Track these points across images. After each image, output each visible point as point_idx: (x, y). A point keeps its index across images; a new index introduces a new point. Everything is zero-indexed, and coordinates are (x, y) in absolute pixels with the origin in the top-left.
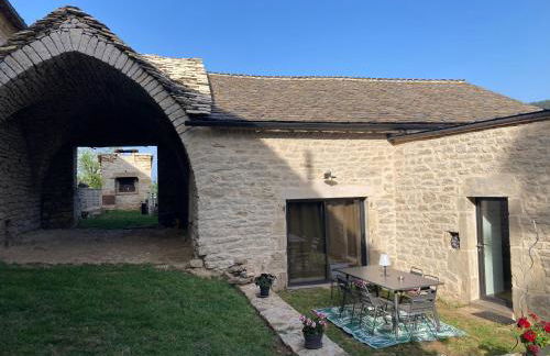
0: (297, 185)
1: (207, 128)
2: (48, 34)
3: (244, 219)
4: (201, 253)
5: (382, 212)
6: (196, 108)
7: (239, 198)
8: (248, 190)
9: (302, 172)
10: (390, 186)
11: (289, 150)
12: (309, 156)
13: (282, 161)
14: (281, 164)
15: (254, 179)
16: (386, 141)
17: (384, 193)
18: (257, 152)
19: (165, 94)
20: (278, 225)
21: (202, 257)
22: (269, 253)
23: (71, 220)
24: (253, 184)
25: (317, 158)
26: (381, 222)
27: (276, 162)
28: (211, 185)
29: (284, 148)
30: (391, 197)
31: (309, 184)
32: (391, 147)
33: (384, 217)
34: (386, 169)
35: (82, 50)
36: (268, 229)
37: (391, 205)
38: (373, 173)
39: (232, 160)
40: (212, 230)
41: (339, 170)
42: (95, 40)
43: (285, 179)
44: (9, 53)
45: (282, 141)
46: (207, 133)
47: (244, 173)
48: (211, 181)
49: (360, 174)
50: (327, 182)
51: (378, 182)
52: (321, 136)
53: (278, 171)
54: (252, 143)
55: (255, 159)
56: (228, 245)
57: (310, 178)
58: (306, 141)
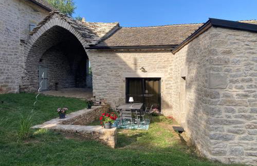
0: (130, 72)
1: (96, 50)
2: (49, 20)
3: (109, 84)
4: (94, 95)
5: (167, 84)
6: (91, 43)
7: (106, 76)
8: (110, 73)
9: (132, 66)
10: (171, 73)
11: (127, 58)
12: (135, 60)
13: (124, 62)
14: (124, 64)
15: (112, 69)
16: (170, 53)
17: (169, 76)
18: (114, 59)
19: (82, 38)
20: (122, 87)
21: (95, 97)
22: (118, 98)
23: (86, 85)
24: (112, 71)
25: (139, 61)
26: (166, 88)
27: (121, 62)
28: (97, 71)
29: (125, 57)
30: (172, 78)
31: (136, 72)
32: (173, 56)
33: (168, 86)
34: (170, 66)
35: (58, 25)
36: (117, 88)
37: (171, 81)
38: (164, 67)
39: (104, 62)
40: (97, 88)
41: (148, 66)
42: (62, 21)
43: (125, 69)
44: (39, 28)
45: (124, 54)
46: (96, 52)
47: (109, 67)
48: (96, 70)
49: (158, 68)
50: (142, 71)
51: (166, 71)
52: (140, 52)
53: (123, 66)
54: (112, 55)
55: (113, 61)
56: (103, 93)
57: (136, 69)
58: (134, 54)
